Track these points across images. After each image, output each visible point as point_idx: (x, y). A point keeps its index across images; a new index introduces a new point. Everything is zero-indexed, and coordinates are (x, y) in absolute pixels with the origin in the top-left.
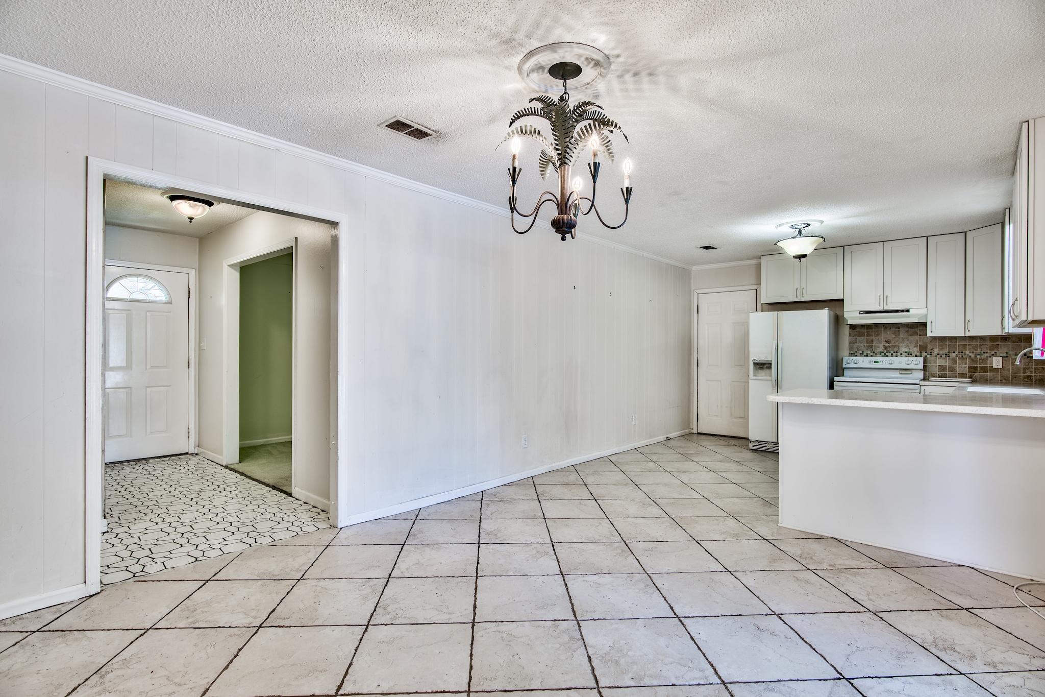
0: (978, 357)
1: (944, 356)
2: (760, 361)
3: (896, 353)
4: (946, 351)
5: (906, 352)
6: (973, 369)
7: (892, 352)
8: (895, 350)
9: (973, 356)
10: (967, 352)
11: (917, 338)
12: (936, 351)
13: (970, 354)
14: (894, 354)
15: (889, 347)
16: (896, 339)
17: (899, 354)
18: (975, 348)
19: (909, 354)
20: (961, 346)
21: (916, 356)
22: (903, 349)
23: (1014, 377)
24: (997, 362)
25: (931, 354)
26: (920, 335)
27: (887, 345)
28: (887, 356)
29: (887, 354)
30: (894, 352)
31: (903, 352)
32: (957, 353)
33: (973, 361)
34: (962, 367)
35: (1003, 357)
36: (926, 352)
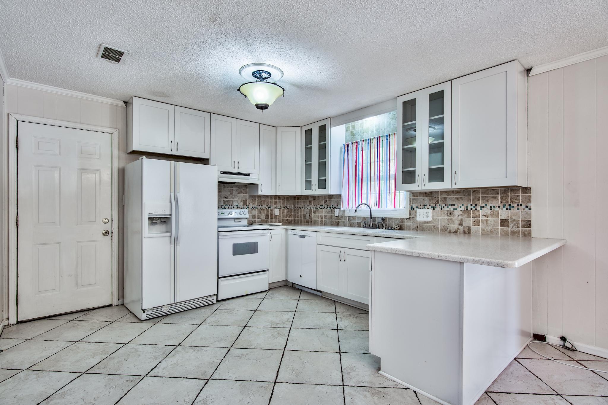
0: (270, 208)
1: (255, 208)
2: (156, 215)
3: (231, 207)
4: (256, 206)
5: (236, 206)
6: (267, 216)
7: (228, 206)
8: (230, 204)
9: (267, 208)
10: (265, 206)
11: (242, 195)
12: (251, 205)
13: (266, 207)
14: (230, 207)
15: (227, 201)
16: (231, 196)
17: (232, 207)
18: (268, 203)
19: (238, 207)
20: (263, 202)
21: (242, 209)
22: (235, 204)
23: (283, 220)
24: (277, 212)
25: (249, 207)
26: (244, 194)
27: (226, 200)
28: (226, 209)
29: (226, 207)
30: (230, 206)
31: (235, 205)
32: (261, 206)
33: (268, 211)
34: (263, 216)
35: (279, 209)
36: (246, 206)
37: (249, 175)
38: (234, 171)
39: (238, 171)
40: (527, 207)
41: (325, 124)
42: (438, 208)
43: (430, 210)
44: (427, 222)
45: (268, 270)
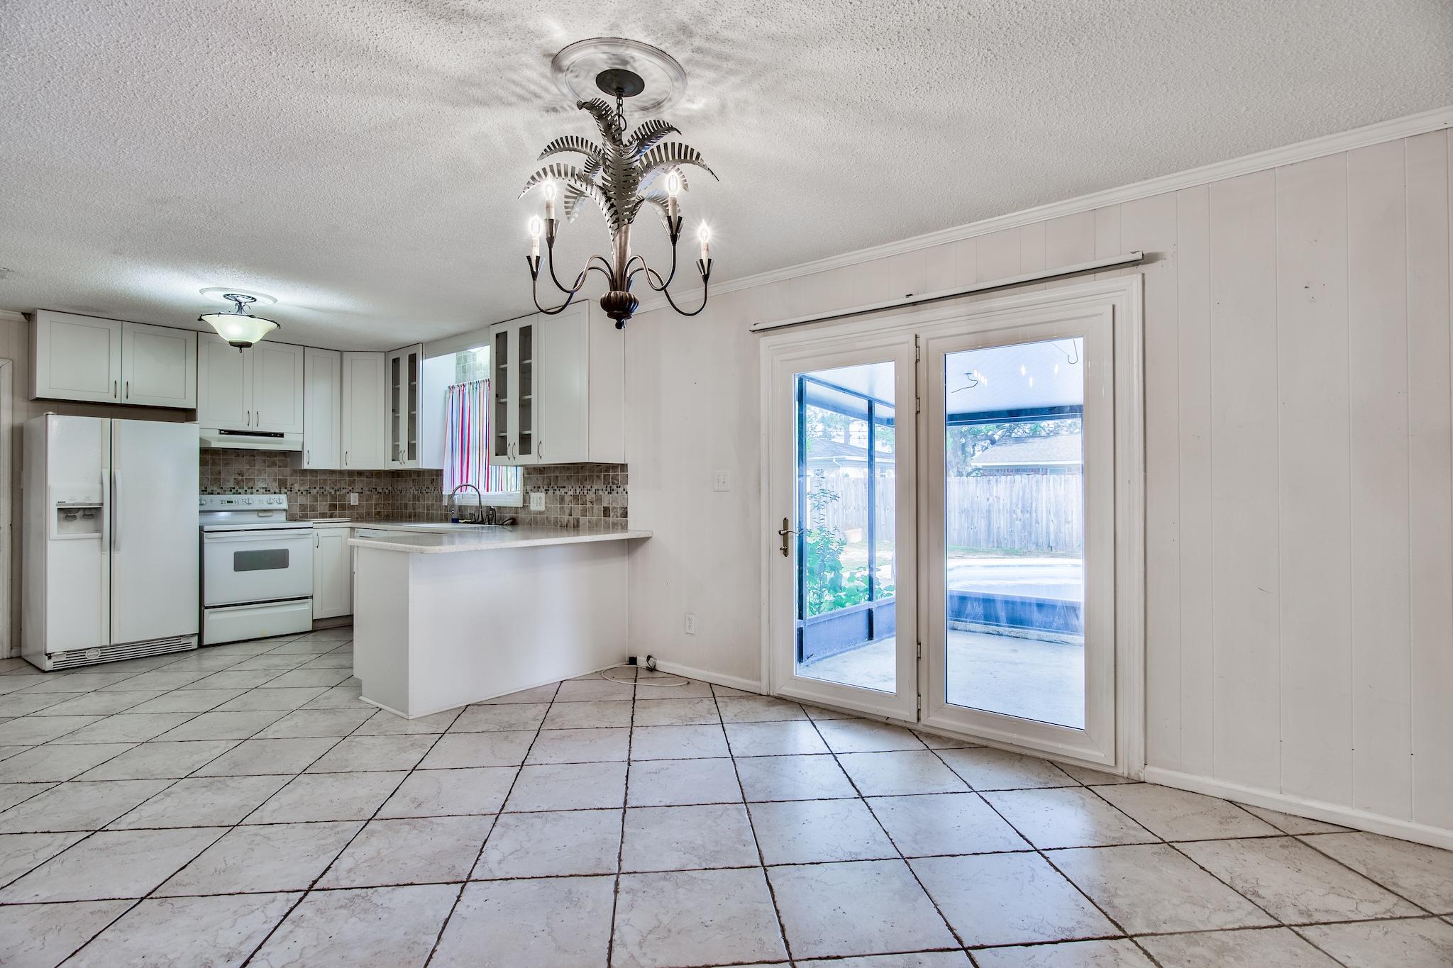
0: (338, 493)
1: (304, 493)
2: (73, 505)
3: (251, 490)
4: (307, 487)
5: (263, 488)
6: (333, 507)
7: (246, 488)
8: (250, 485)
9: (333, 493)
10: (328, 488)
11: (276, 469)
12: (296, 487)
13: (331, 491)
14: (249, 491)
15: (242, 481)
16: (250, 471)
17: (254, 491)
18: (334, 483)
19: (267, 491)
20: (322, 481)
21: (275, 493)
22: (260, 485)
23: (368, 514)
24: (354, 499)
25: (291, 491)
26: (279, 467)
27: (240, 478)
28: (240, 493)
29: (240, 491)
30: (249, 488)
31: (260, 488)
32: (318, 488)
33: (334, 498)
34: (323, 506)
35: (360, 493)
36: (286, 488)
37: (282, 435)
38: (249, 429)
39: (256, 429)
40: (624, 490)
41: (413, 353)
42: (551, 492)
43: (542, 495)
44: (541, 513)
45: (312, 597)
